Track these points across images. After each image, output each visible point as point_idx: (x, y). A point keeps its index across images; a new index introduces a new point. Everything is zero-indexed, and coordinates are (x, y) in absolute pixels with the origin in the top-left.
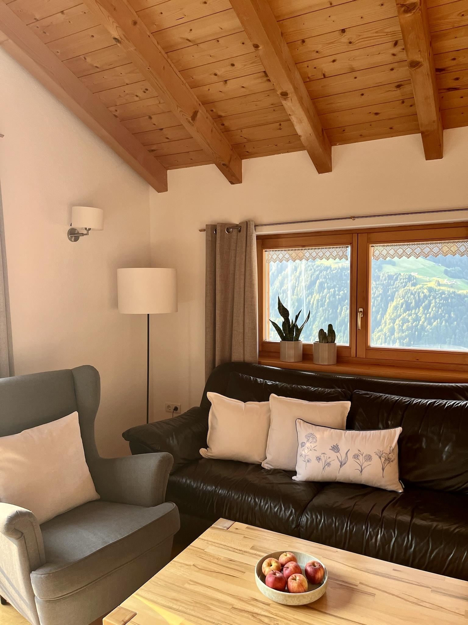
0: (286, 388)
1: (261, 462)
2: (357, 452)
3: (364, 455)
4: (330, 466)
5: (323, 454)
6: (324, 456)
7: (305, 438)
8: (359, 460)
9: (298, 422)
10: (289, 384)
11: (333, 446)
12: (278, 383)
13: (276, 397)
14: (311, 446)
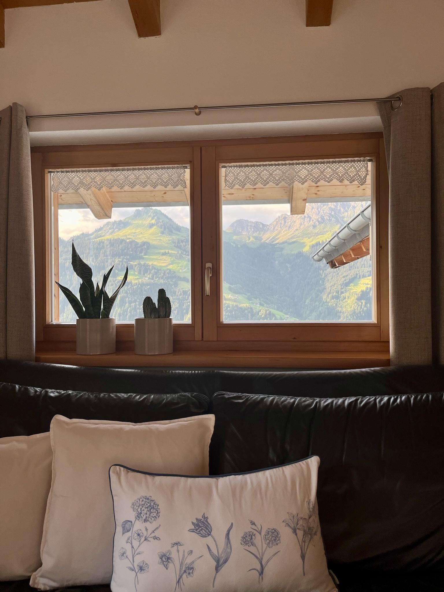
0: (88, 400)
1: (29, 575)
2: (248, 528)
3: (263, 533)
4: (192, 573)
5: (176, 547)
6: (178, 551)
7: (132, 510)
8: (255, 546)
9: (114, 472)
10: (92, 391)
11: (195, 521)
12: (70, 392)
13: (64, 422)
14: (147, 529)
